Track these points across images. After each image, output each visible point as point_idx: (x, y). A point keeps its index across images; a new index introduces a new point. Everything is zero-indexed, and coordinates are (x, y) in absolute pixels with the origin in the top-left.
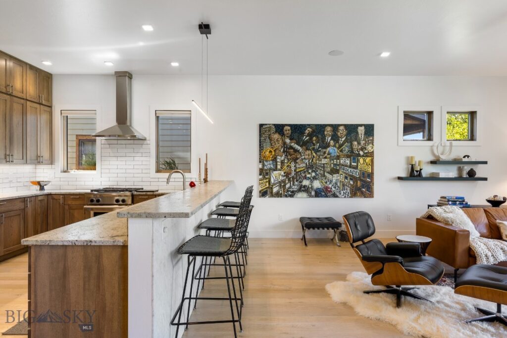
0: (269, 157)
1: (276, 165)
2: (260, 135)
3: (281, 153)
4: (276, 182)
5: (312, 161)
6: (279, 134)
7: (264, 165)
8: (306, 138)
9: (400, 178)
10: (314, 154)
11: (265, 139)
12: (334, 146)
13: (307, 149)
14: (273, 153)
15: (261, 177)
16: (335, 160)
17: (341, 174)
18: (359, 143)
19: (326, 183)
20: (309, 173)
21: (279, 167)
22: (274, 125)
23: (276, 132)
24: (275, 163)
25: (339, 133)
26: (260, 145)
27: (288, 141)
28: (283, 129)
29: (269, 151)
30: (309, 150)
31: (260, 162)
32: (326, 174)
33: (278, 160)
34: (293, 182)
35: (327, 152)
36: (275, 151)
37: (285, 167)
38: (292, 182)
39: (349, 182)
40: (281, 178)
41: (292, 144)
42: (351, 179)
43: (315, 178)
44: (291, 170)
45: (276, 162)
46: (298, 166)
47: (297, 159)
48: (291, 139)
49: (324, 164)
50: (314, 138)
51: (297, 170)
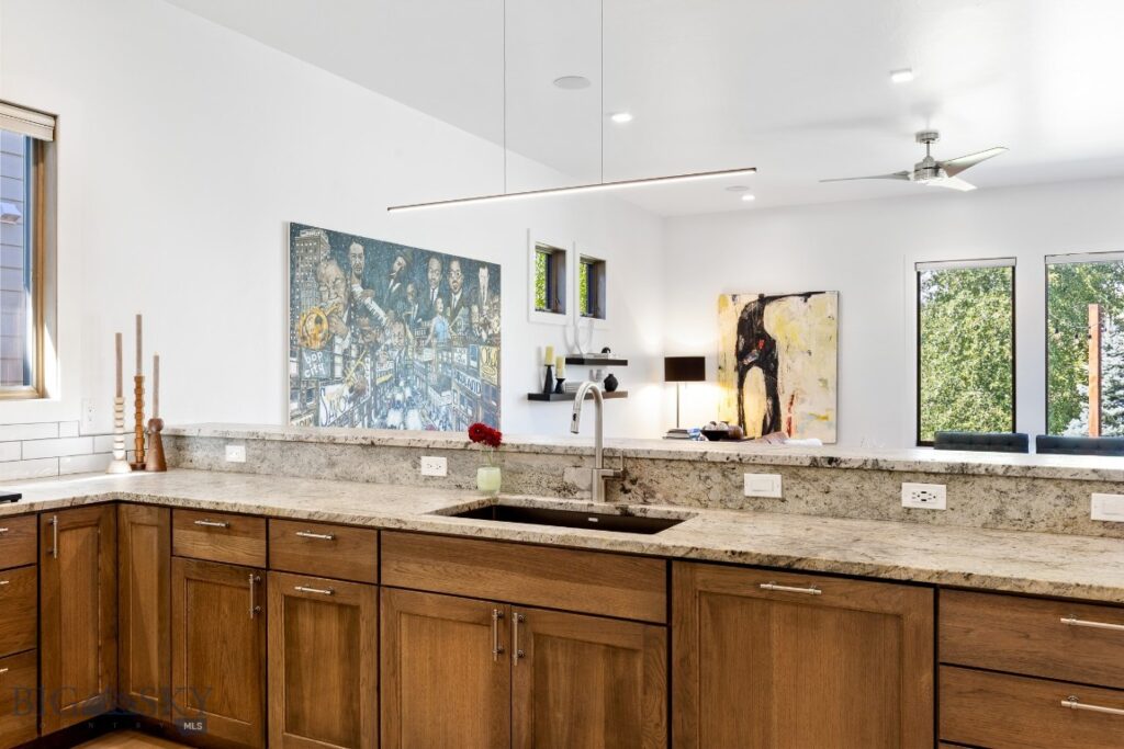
0: (315, 339)
1: (333, 364)
2: (292, 262)
3: (342, 326)
4: (332, 420)
5: (406, 354)
6: (340, 265)
7: (301, 366)
8: (394, 285)
9: (532, 397)
10: (410, 334)
11: (305, 278)
12: (444, 314)
13: (397, 319)
14: (325, 326)
15: (295, 405)
16: (445, 353)
17: (455, 391)
18: (480, 311)
19: (430, 415)
20: (401, 391)
21: (338, 372)
22: (328, 232)
23: (331, 259)
24: (328, 360)
25: (451, 280)
26: (292, 299)
27: (358, 289)
28: (347, 249)
29: (314, 316)
30: (401, 321)
31: (293, 354)
32: (430, 389)
33: (338, 350)
34: (370, 420)
35: (432, 330)
36: (329, 317)
37: (352, 373)
38: (366, 418)
39: (466, 411)
40: (345, 407)
41: (368, 301)
42: (470, 404)
43: (410, 404)
44: (365, 381)
45: (333, 356)
46: (378, 369)
47: (378, 345)
48: (363, 286)
49: (426, 363)
50: (410, 288)
51: (378, 382)
